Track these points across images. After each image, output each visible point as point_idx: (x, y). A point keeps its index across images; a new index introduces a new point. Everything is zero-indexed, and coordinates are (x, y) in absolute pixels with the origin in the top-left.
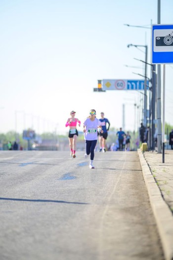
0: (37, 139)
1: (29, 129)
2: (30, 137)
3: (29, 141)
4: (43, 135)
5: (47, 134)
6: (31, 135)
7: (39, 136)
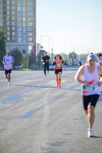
0: (77, 58)
1: (73, 52)
2: (73, 57)
3: (73, 59)
4: (81, 55)
5: (83, 55)
6: (74, 56)
7: (78, 56)
